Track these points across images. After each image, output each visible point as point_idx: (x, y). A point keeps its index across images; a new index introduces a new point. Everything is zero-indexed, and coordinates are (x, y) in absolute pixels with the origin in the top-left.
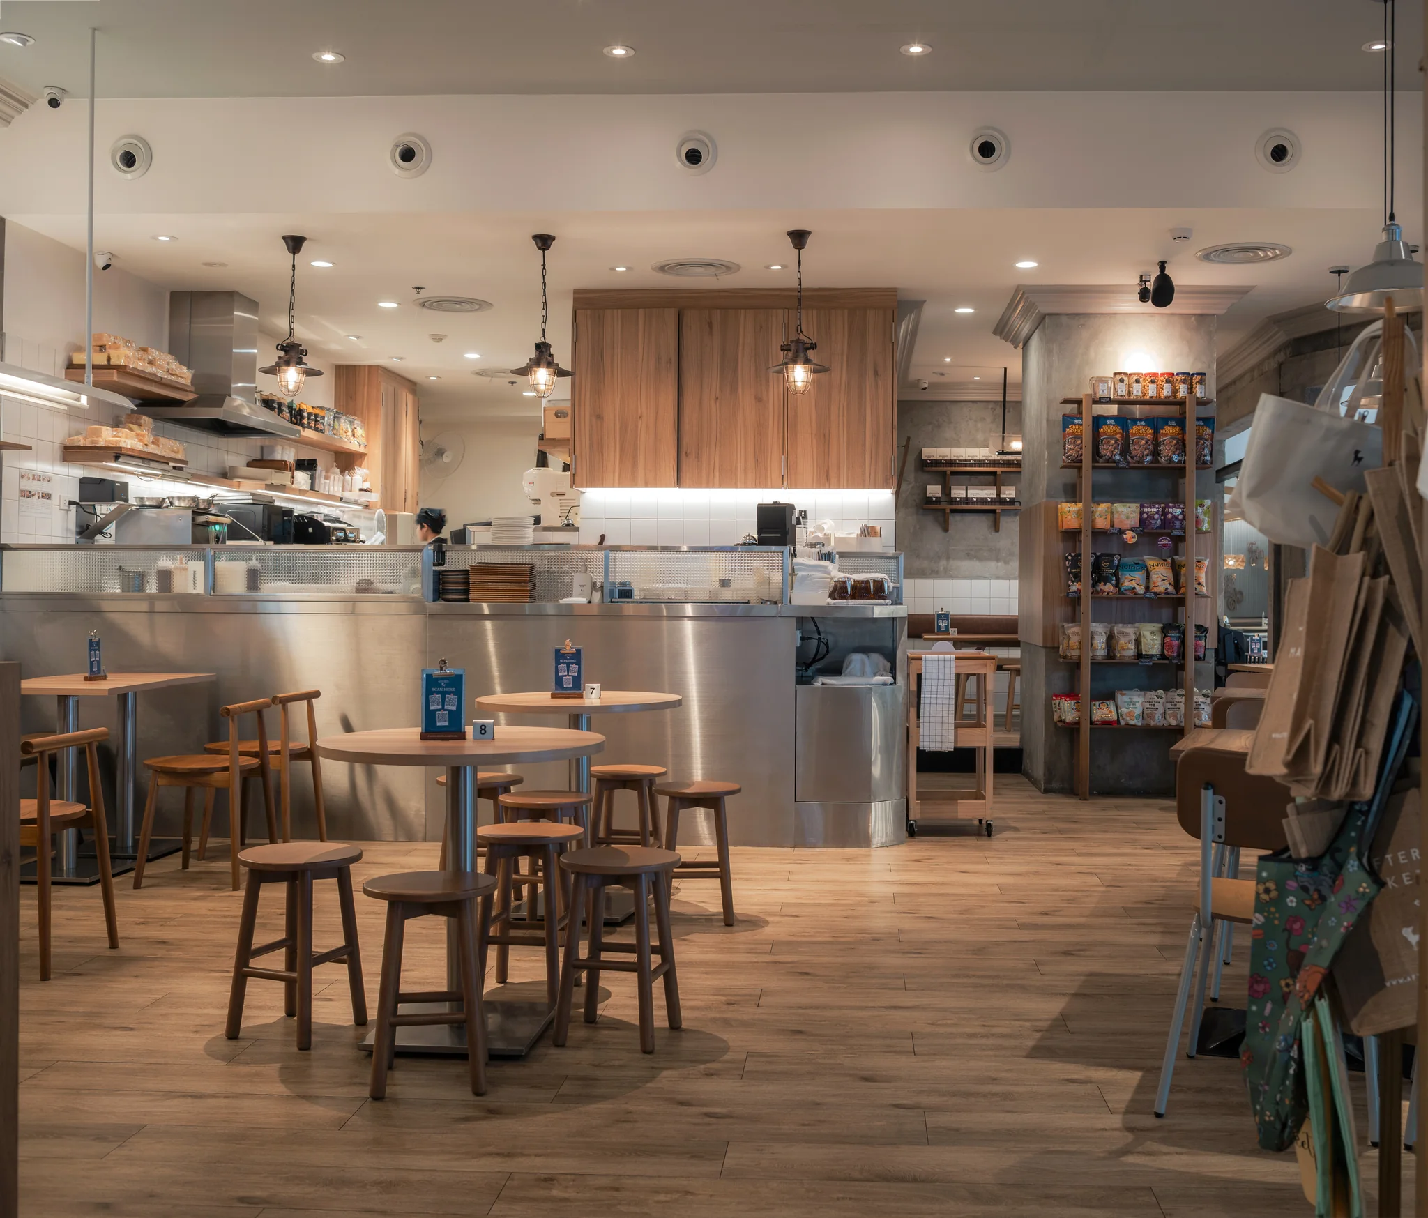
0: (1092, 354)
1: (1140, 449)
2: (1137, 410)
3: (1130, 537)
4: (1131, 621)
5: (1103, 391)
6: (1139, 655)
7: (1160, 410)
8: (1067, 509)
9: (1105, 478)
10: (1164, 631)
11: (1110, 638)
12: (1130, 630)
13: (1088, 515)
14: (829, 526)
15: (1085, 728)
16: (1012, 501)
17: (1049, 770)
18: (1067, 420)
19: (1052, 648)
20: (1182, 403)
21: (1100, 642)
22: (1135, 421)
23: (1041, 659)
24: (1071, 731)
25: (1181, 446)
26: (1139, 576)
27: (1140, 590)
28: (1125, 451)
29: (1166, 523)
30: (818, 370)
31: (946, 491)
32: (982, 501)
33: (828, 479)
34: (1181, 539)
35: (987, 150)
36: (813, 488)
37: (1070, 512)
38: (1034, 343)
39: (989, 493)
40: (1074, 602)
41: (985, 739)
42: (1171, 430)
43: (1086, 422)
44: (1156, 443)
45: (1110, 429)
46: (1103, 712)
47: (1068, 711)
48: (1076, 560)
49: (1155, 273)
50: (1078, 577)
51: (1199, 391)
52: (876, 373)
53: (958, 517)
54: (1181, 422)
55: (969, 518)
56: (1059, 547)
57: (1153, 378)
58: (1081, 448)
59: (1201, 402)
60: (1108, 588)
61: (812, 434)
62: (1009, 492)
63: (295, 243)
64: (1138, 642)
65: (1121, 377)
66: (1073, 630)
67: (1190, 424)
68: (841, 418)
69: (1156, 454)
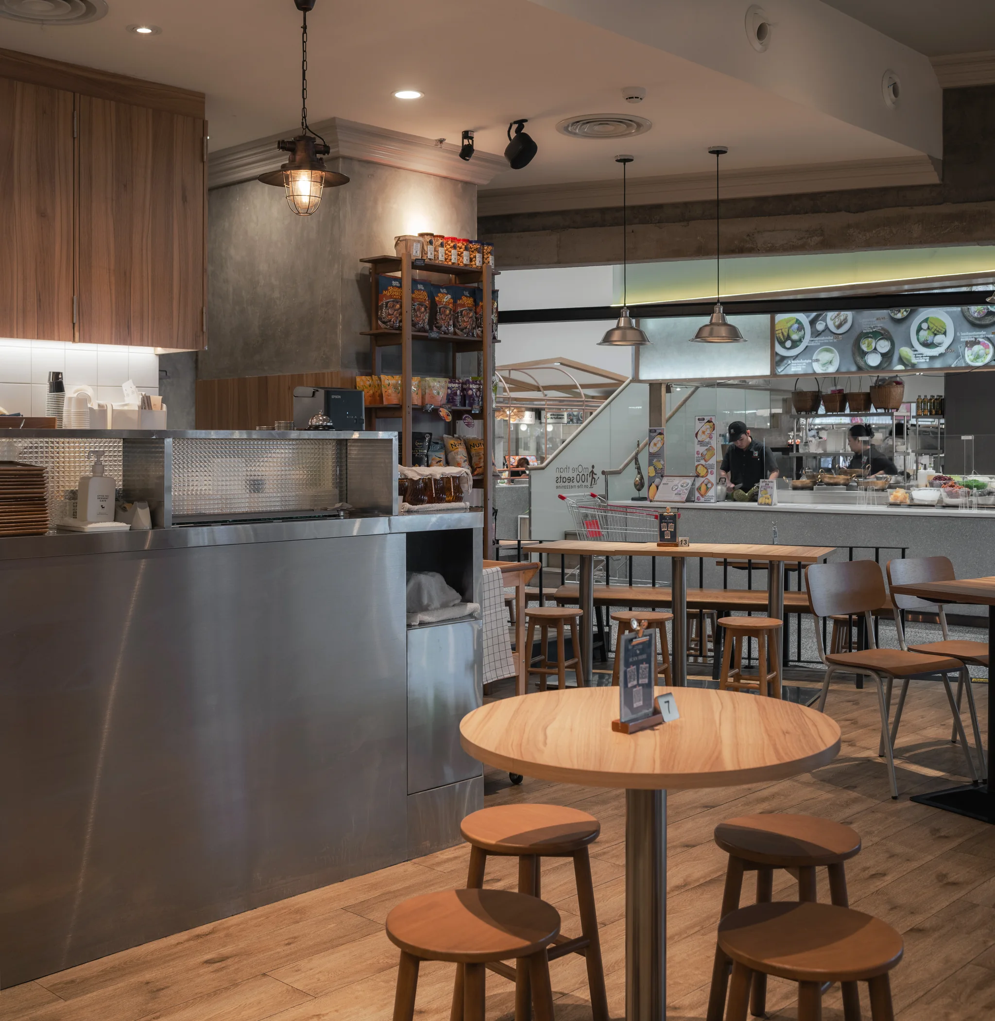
0: (380, 209)
1: (445, 319)
3: (445, 414)
5: (416, 252)
8: (387, 382)
28: (432, 320)
29: (466, 400)
33: (129, 333)
36: (111, 343)
42: (467, 301)
43: (408, 285)
44: (455, 314)
45: (421, 294)
52: (184, 199)
57: (454, 244)
58: (401, 314)
61: (109, 270)
68: (144, 251)
69: (455, 325)
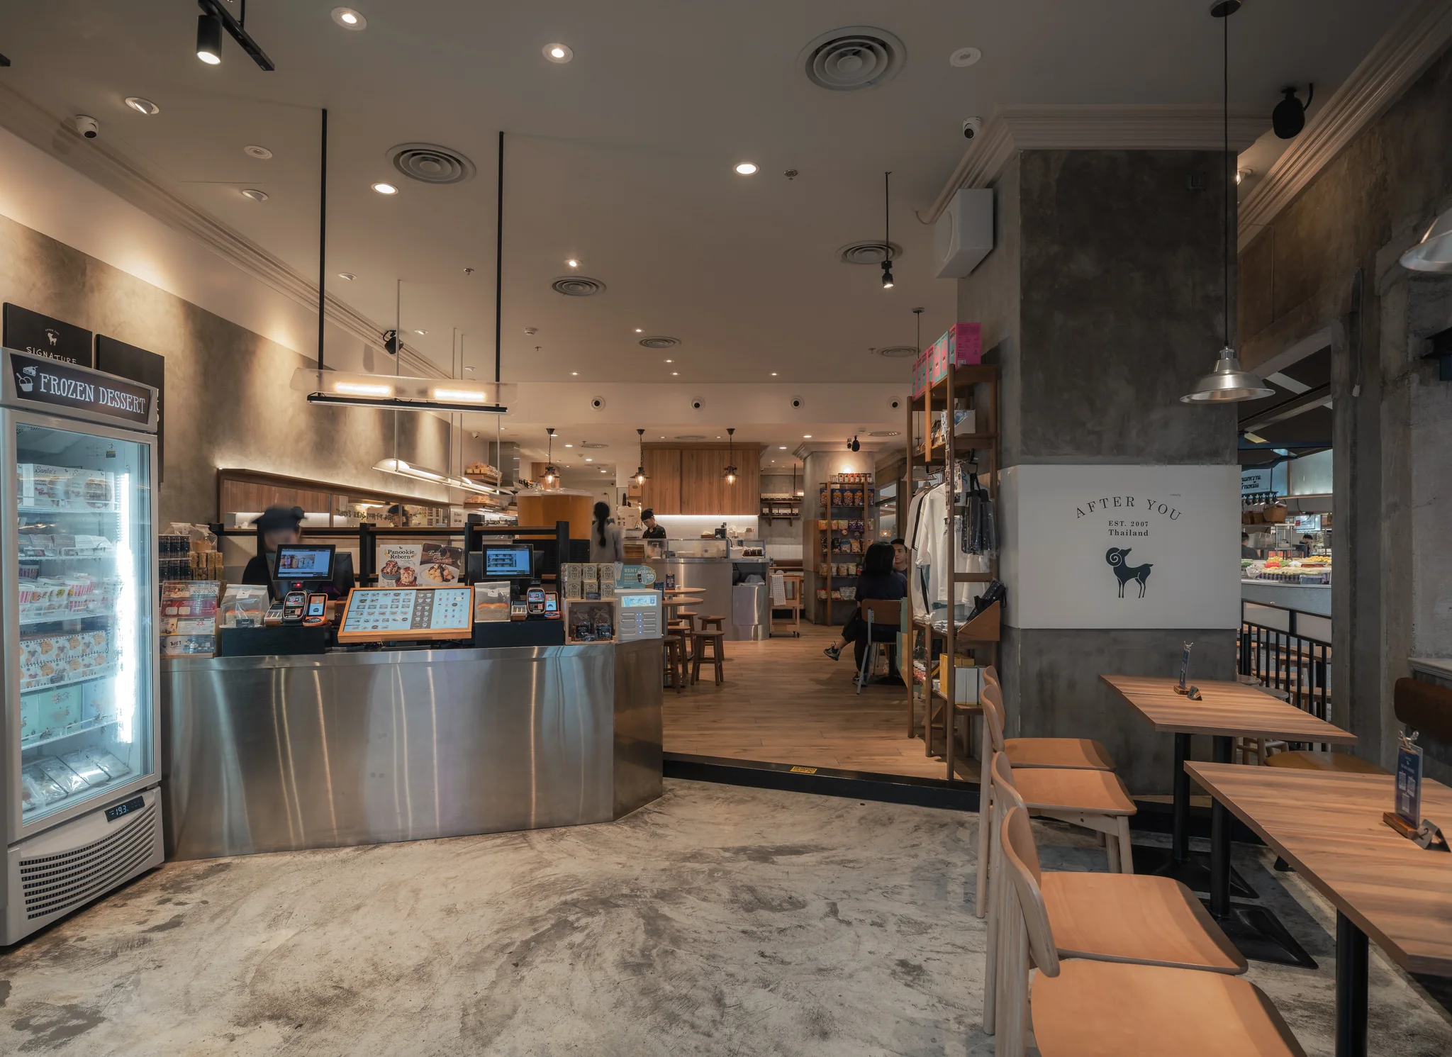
0: (830, 466)
1: (848, 501)
2: (847, 487)
3: (844, 532)
4: (845, 562)
5: (835, 480)
6: (848, 575)
7: (854, 486)
8: (822, 522)
9: (836, 511)
10: (857, 566)
11: (838, 568)
12: (845, 566)
13: (829, 525)
14: (734, 528)
15: (829, 602)
16: (797, 514)
17: (816, 617)
18: (822, 491)
19: (817, 572)
20: (863, 484)
21: (834, 570)
22: (846, 490)
23: (813, 577)
24: (824, 602)
25: (863, 500)
26: (848, 546)
27: (848, 551)
28: (843, 501)
29: (858, 527)
30: (737, 476)
31: (770, 510)
32: (785, 514)
34: (863, 533)
35: (796, 404)
36: (732, 516)
37: (823, 524)
38: (809, 460)
39: (788, 511)
40: (825, 555)
41: (797, 605)
42: (859, 494)
43: (829, 490)
44: (854, 499)
45: (837, 494)
46: (836, 595)
47: (823, 594)
48: (825, 541)
49: (853, 440)
50: (826, 547)
51: (870, 480)
53: (775, 521)
54: (863, 491)
55: (779, 521)
56: (819, 535)
57: (852, 475)
58: (827, 501)
59: (869, 484)
60: (837, 550)
61: (731, 498)
62: (796, 511)
63: (551, 431)
64: (848, 570)
65: (841, 475)
66: (824, 566)
67: (866, 491)
68: (741, 491)
69: (853, 502)
